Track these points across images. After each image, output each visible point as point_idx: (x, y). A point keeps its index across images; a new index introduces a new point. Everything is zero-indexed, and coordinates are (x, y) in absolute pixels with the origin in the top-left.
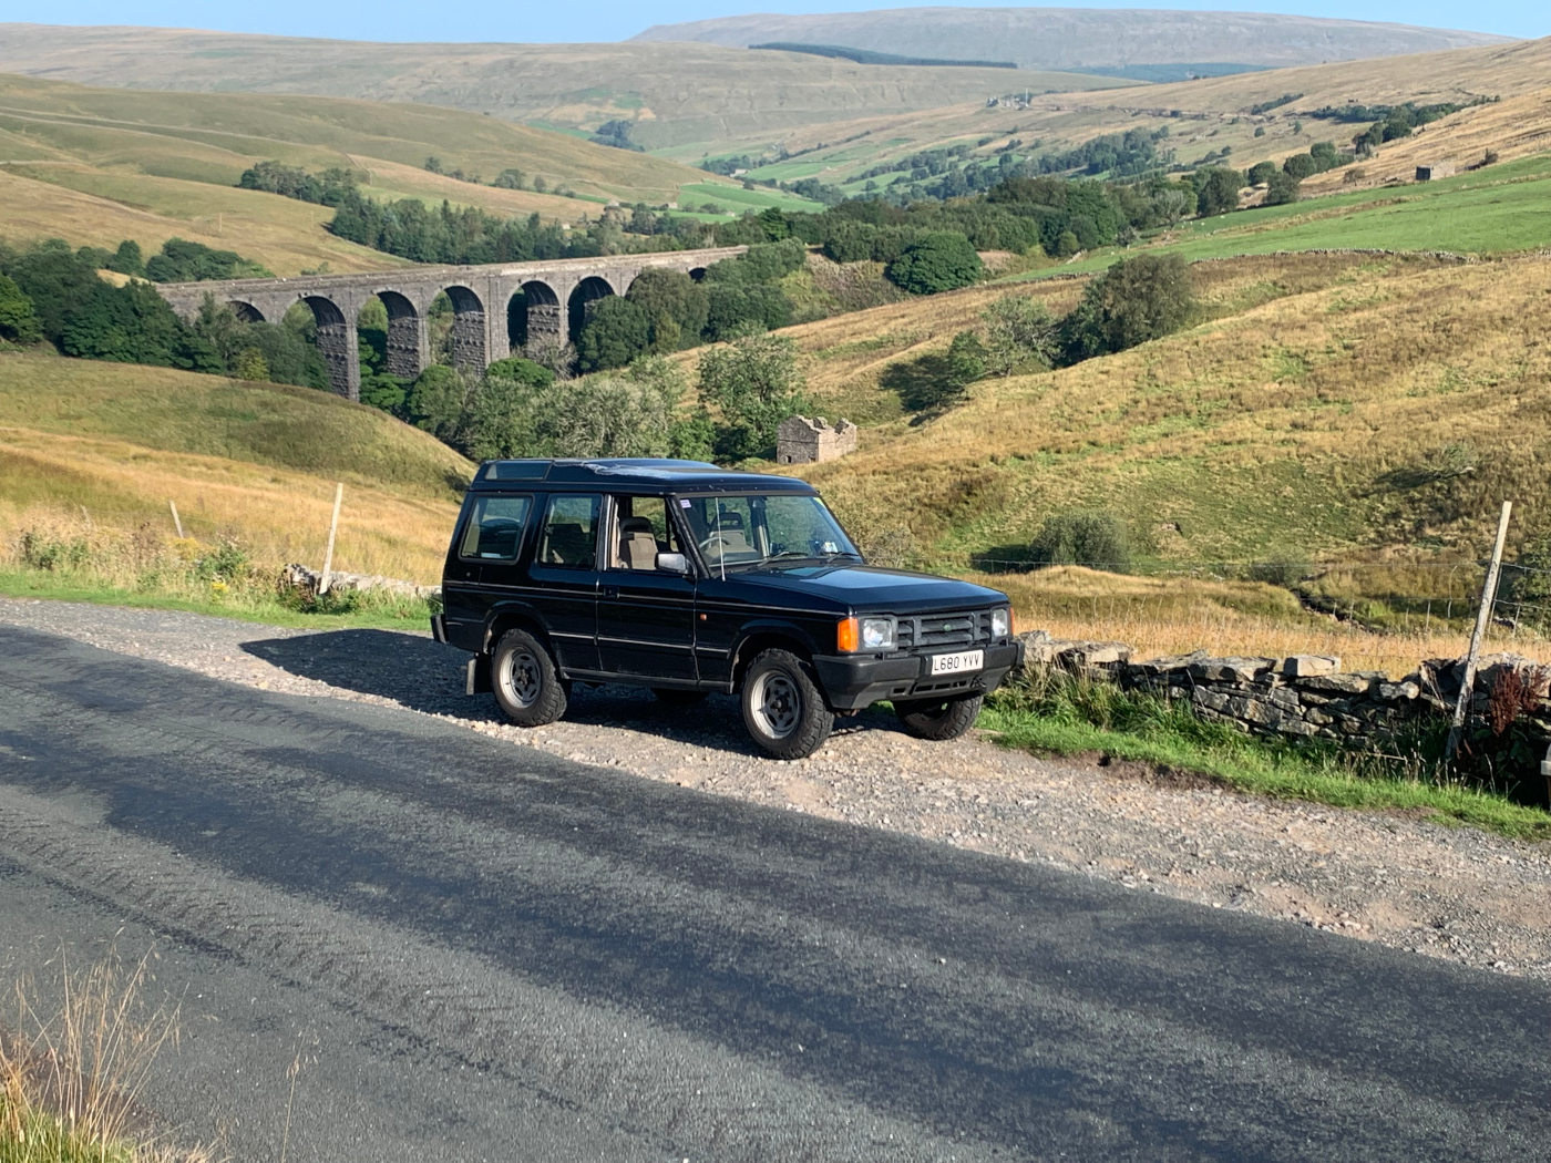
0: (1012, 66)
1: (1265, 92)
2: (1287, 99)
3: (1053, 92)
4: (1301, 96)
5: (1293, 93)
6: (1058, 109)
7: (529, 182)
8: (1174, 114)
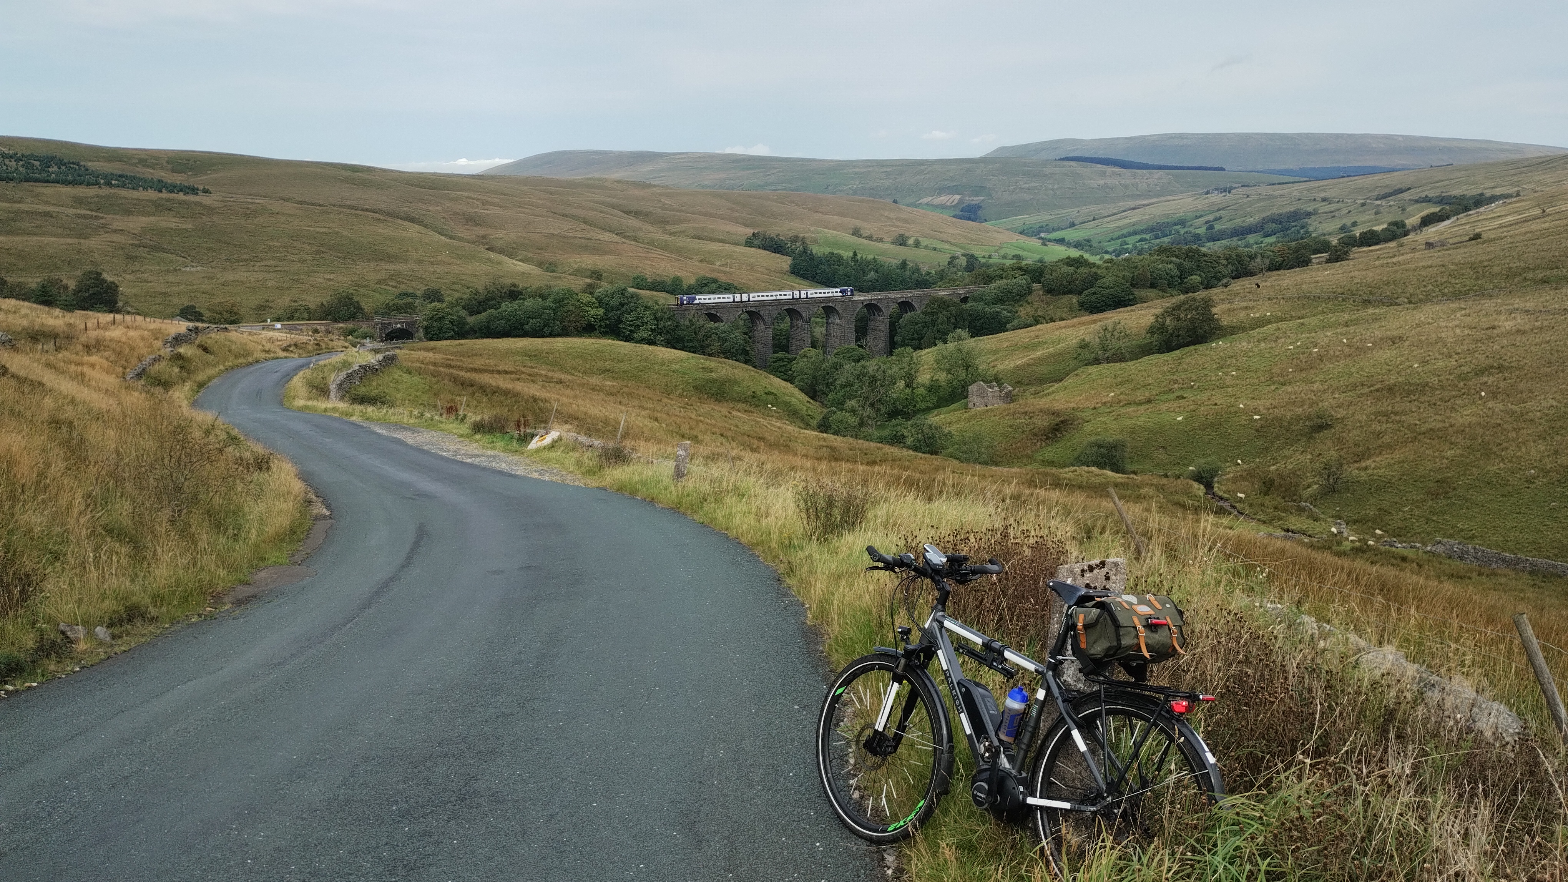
0: (1222, 169)
1: (1387, 186)
2: (1401, 191)
3: (1248, 186)
4: (1409, 189)
5: (1404, 186)
6: (1248, 196)
7: (911, 242)
8: (1324, 200)
